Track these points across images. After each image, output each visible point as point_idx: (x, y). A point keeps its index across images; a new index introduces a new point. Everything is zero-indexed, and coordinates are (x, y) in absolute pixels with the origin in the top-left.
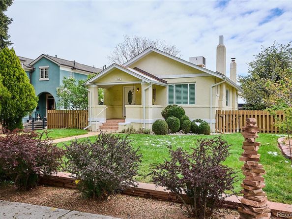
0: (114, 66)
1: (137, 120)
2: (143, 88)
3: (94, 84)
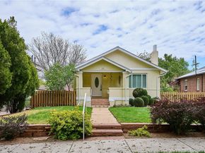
2: (125, 76)
3: (80, 70)
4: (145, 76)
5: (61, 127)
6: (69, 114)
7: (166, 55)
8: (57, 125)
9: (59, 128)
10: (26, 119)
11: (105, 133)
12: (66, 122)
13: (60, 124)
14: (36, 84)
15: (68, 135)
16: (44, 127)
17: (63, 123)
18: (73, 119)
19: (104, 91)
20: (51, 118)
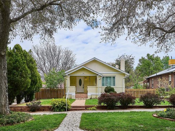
0: (83, 67)
1: (95, 93)
2: (98, 78)
3: (68, 75)
4: (114, 77)
5: (57, 105)
6: (60, 101)
7: (148, 55)
8: (55, 105)
9: (56, 106)
10: (40, 103)
11: (76, 109)
12: (59, 104)
13: (56, 104)
14: (41, 85)
15: (60, 109)
16: (48, 106)
17: (57, 104)
18: (62, 103)
19: (85, 88)
20: (52, 102)
